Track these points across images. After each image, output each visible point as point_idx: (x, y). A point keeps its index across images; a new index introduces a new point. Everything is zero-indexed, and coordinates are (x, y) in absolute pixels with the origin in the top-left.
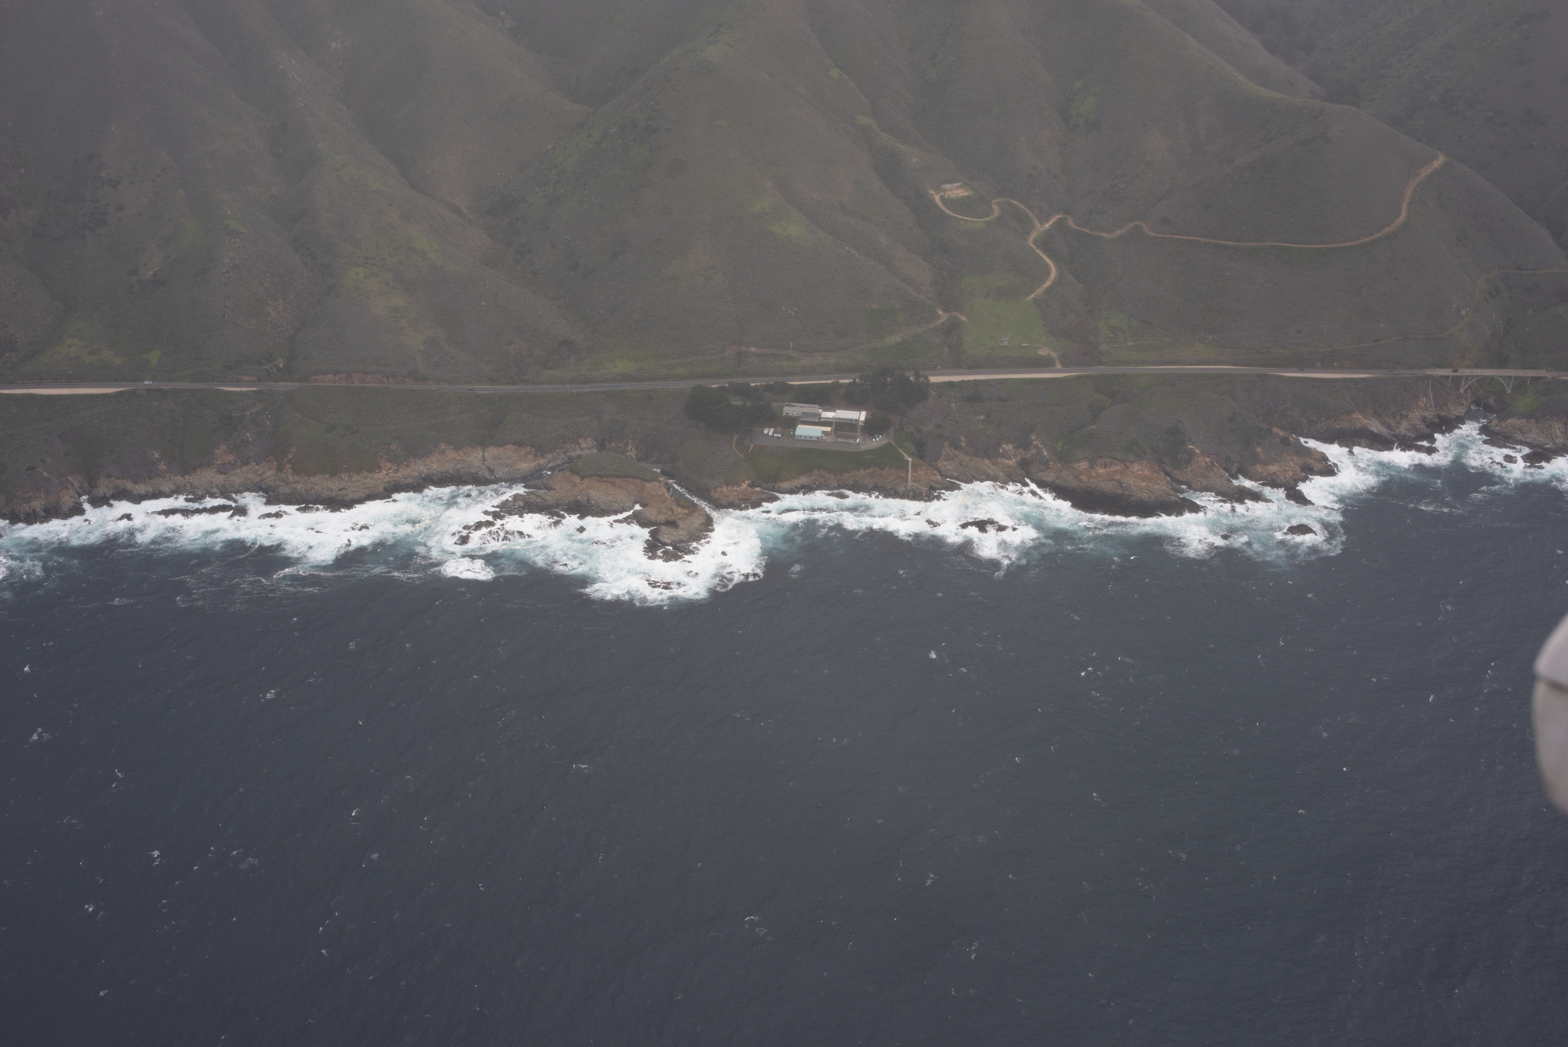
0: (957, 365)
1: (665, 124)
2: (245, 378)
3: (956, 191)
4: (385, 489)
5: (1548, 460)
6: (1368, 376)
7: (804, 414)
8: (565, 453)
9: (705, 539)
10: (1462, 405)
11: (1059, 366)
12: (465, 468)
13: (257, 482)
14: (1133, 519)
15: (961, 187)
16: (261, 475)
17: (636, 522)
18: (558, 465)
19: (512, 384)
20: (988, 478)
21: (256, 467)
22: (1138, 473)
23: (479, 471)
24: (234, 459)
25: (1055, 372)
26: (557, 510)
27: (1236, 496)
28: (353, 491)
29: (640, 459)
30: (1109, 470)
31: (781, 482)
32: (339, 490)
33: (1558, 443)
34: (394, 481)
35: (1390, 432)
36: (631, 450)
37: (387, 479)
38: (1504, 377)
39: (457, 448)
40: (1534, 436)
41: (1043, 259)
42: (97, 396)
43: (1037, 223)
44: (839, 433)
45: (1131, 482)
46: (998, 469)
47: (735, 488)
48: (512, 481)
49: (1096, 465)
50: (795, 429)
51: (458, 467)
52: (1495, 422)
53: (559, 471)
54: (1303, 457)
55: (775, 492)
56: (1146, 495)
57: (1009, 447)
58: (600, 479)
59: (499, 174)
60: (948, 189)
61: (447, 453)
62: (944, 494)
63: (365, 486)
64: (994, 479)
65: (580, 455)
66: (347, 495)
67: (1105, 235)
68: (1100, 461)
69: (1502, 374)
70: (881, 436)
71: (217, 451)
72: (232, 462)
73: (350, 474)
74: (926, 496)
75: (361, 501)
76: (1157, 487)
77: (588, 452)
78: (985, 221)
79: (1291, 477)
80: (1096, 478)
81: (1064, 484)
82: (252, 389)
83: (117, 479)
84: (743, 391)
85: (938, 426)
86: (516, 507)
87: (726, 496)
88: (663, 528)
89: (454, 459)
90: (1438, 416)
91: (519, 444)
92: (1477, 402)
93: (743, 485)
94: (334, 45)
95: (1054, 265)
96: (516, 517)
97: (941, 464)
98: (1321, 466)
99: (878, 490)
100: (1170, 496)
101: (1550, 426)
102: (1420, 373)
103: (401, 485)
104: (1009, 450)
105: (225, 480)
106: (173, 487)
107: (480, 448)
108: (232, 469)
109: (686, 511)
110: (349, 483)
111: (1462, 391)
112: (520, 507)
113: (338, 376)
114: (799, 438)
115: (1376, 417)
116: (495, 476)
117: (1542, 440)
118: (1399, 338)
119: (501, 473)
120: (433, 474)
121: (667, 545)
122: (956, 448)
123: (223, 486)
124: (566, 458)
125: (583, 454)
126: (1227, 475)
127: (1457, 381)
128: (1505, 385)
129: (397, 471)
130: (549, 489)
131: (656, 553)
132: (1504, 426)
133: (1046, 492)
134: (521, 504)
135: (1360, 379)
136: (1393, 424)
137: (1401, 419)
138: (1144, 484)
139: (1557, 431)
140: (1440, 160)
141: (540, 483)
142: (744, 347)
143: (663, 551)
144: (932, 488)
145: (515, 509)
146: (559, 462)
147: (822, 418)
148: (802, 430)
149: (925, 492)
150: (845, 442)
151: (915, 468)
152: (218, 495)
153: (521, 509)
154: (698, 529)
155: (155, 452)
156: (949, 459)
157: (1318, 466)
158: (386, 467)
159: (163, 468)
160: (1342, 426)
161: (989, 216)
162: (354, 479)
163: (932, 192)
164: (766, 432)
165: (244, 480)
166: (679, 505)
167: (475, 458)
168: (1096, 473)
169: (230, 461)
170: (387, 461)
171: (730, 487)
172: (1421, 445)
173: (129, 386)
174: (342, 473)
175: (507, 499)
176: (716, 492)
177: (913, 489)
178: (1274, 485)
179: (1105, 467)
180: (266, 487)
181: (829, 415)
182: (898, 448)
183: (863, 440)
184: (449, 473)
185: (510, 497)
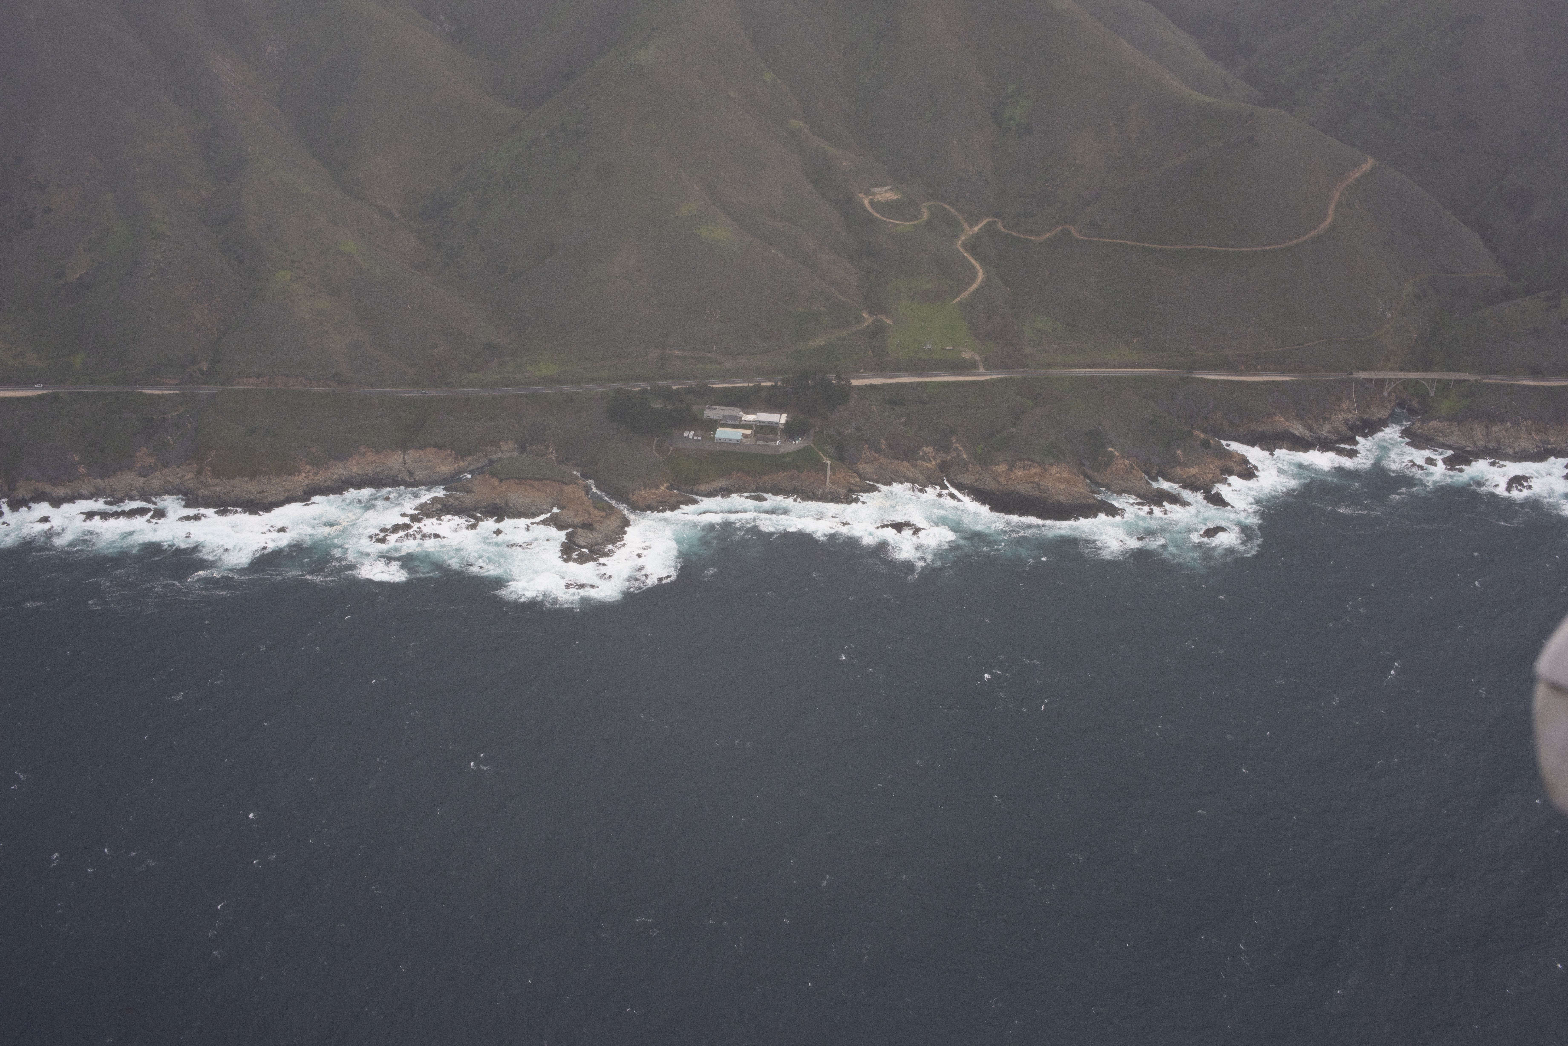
0: (880, 368)
1: (593, 128)
2: (168, 381)
3: (886, 195)
4: (305, 492)
5: (1468, 463)
6: (1291, 378)
7: (725, 417)
8: (486, 456)
9: (620, 541)
10: (1386, 407)
11: (982, 369)
12: (385, 471)
13: (177, 485)
14: (1049, 522)
15: (891, 190)
16: (180, 478)
17: (553, 524)
18: (478, 468)
19: (435, 387)
20: (908, 480)
21: (177, 469)
22: (1057, 475)
23: (399, 474)
24: (155, 462)
25: (978, 375)
26: (474, 513)
27: (1155, 498)
28: (272, 494)
29: (561, 462)
30: (1027, 472)
31: (699, 485)
32: (259, 493)
33: (1479, 445)
34: (313, 483)
35: (1312, 434)
36: (552, 453)
37: (306, 482)
38: (1427, 380)
39: (377, 452)
40: (1456, 438)
41: (971, 263)
42: (18, 399)
43: (966, 226)
44: (759, 435)
45: (1050, 485)
46: (917, 471)
47: (654, 491)
48: (431, 484)
49: (1015, 468)
50: (715, 431)
51: (378, 470)
52: (1418, 424)
53: (479, 474)
54: (1223, 460)
55: (694, 495)
56: (1064, 497)
57: (929, 450)
58: (518, 482)
59: (432, 178)
60: (877, 193)
61: (367, 456)
62: (862, 496)
63: (284, 489)
64: (913, 481)
65: (501, 458)
66: (266, 497)
67: (1033, 238)
68: (1019, 463)
69: (1425, 377)
70: (800, 439)
71: (137, 454)
72: (152, 465)
73: (269, 477)
74: (844, 498)
75: (280, 504)
76: (1075, 489)
77: (508, 454)
78: (913, 224)
79: (1210, 480)
80: (1015, 480)
81: (982, 487)
82: (175, 392)
83: (36, 481)
84: (666, 394)
85: (859, 429)
86: (434, 509)
87: (644, 499)
88: (580, 530)
89: (375, 462)
90: (1362, 419)
91: (439, 447)
92: (1401, 405)
93: (662, 487)
94: (269, 49)
95: (981, 268)
96: (434, 520)
97: (861, 466)
98: (1241, 468)
99: (797, 493)
100: (1088, 498)
101: (1471, 429)
102: (1343, 375)
103: (320, 487)
104: (929, 453)
105: (145, 483)
106: (92, 490)
107: (401, 451)
108: (152, 472)
109: (603, 514)
110: (269, 486)
111: (1385, 394)
112: (438, 509)
113: (261, 379)
114: (719, 441)
115: (1298, 420)
116: (414, 479)
117: (1463, 442)
118: (1323, 341)
119: (421, 476)
120: (353, 477)
121: (583, 547)
122: (875, 451)
123: (143, 489)
124: (487, 461)
125: (504, 457)
126: (1146, 477)
127: (1380, 383)
128: (1429, 388)
129: (316, 474)
130: (468, 491)
131: (572, 555)
132: (1426, 428)
133: (964, 494)
134: (439, 506)
135: (1283, 381)
136: (1315, 427)
137: (1323, 421)
138: (1062, 487)
139: (1479, 433)
140: (1369, 164)
141: (459, 486)
142: (667, 350)
143: (578, 553)
144: (851, 491)
145: (433, 511)
146: (479, 465)
147: (743, 421)
148: (722, 433)
149: (844, 494)
150: (764, 445)
151: (834, 470)
152: (137, 497)
153: (439, 512)
154: (614, 532)
155: (74, 455)
156: (868, 462)
157: (1238, 468)
158: (305, 469)
159: (83, 471)
160: (1264, 428)
161: (917, 219)
162: (273, 482)
163: (860, 195)
164: (686, 434)
165: (164, 483)
166: (596, 508)
167: (396, 461)
168: (1015, 476)
169: (150, 464)
170: (306, 464)
171: (648, 490)
172: (1342, 447)
173: (51, 389)
174: (262, 476)
175: (426, 502)
176: (635, 494)
177: (831, 492)
178: (1194, 488)
179: (1024, 470)
180: (186, 490)
181: (749, 418)
182: (817, 451)
183: (783, 443)
184: (369, 476)
185: (428, 500)
